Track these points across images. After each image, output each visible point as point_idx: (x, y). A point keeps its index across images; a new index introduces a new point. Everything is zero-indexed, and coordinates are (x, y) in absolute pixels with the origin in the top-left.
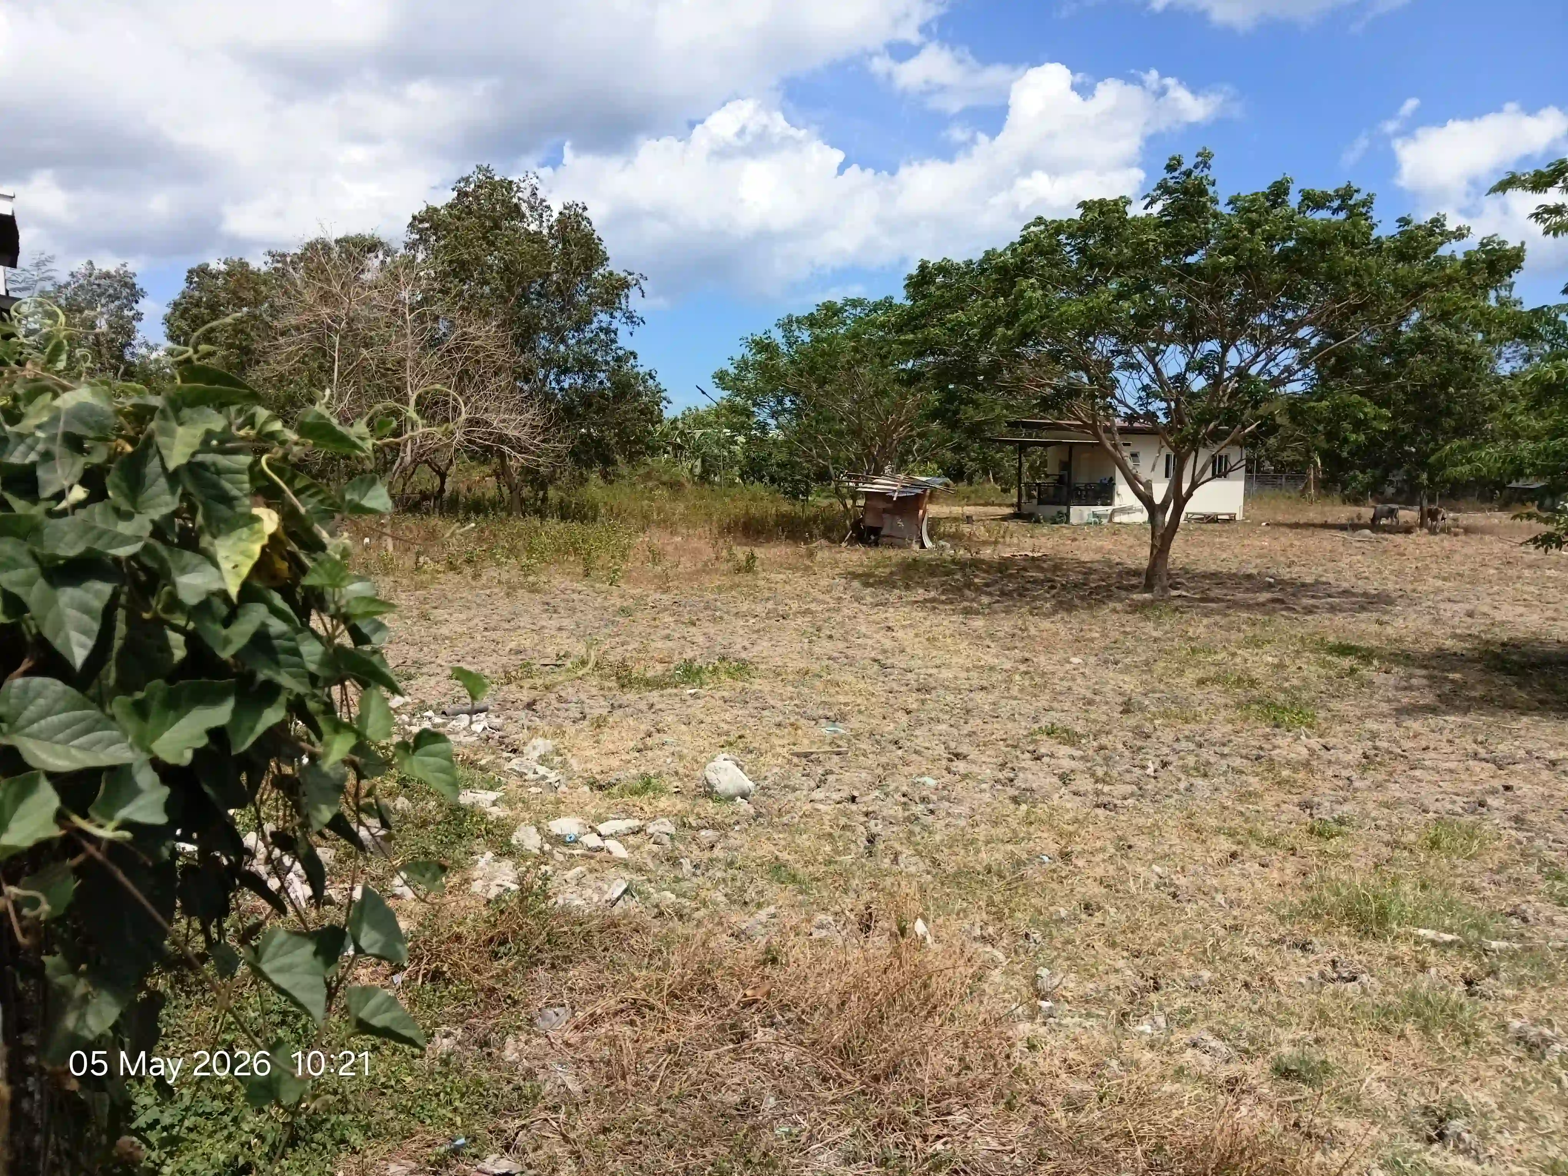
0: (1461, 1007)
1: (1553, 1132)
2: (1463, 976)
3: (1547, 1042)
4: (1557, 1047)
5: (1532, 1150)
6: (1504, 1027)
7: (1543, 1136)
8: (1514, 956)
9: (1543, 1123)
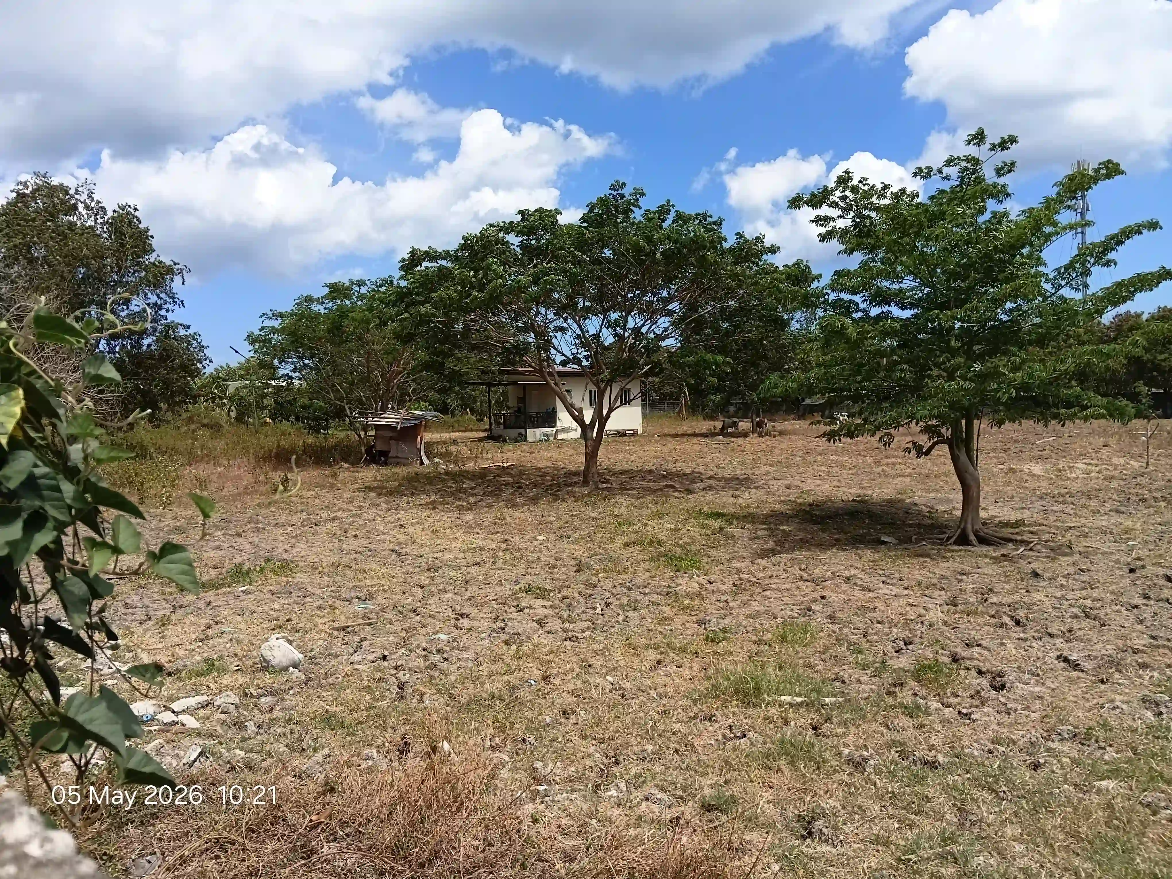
0: (813, 745)
1: (875, 818)
2: (811, 724)
3: (865, 760)
4: (872, 762)
5: (864, 832)
6: (840, 754)
7: (869, 821)
8: (839, 707)
9: (869, 814)
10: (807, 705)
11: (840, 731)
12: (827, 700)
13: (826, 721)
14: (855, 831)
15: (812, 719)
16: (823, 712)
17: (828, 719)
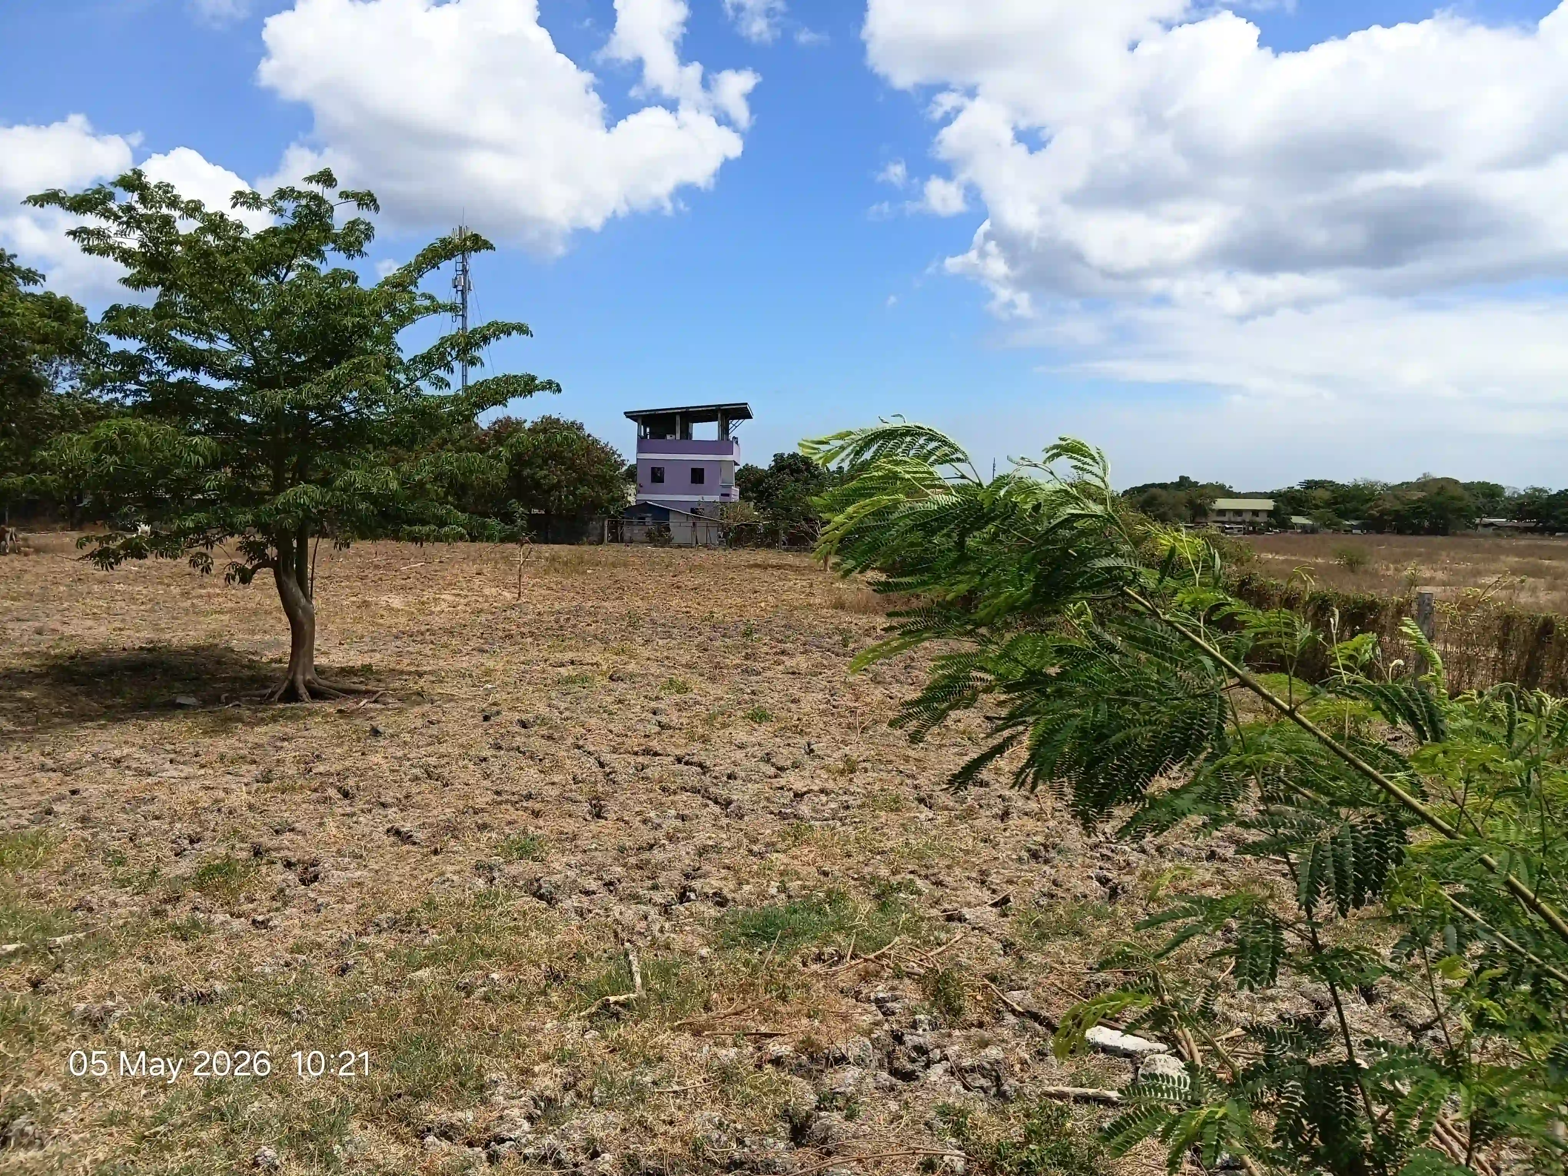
0: (25, 1010)
1: (113, 1089)
2: (29, 979)
3: (108, 1012)
4: (118, 1013)
5: (96, 1113)
6: (70, 1013)
7: (103, 1097)
8: (78, 945)
9: (103, 1085)
10: (26, 952)
11: (73, 980)
12: (59, 940)
13: (54, 971)
14: (80, 1117)
15: (33, 971)
16: (52, 957)
17: (59, 967)
